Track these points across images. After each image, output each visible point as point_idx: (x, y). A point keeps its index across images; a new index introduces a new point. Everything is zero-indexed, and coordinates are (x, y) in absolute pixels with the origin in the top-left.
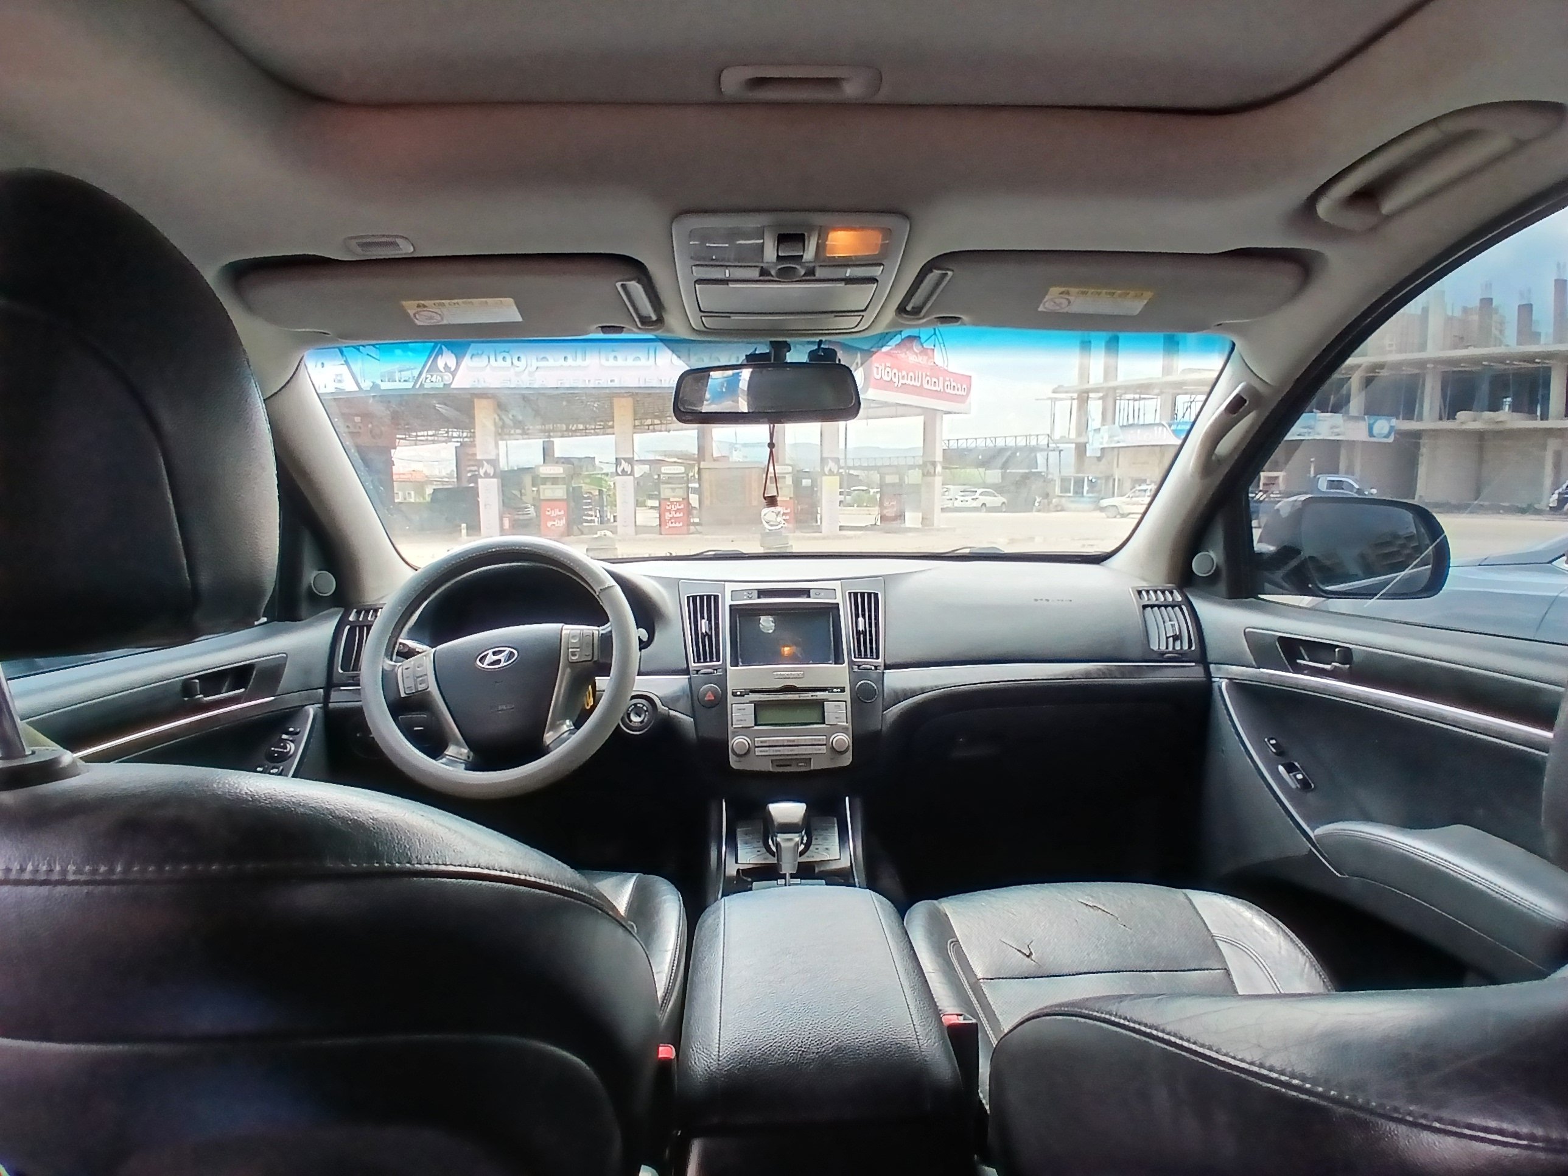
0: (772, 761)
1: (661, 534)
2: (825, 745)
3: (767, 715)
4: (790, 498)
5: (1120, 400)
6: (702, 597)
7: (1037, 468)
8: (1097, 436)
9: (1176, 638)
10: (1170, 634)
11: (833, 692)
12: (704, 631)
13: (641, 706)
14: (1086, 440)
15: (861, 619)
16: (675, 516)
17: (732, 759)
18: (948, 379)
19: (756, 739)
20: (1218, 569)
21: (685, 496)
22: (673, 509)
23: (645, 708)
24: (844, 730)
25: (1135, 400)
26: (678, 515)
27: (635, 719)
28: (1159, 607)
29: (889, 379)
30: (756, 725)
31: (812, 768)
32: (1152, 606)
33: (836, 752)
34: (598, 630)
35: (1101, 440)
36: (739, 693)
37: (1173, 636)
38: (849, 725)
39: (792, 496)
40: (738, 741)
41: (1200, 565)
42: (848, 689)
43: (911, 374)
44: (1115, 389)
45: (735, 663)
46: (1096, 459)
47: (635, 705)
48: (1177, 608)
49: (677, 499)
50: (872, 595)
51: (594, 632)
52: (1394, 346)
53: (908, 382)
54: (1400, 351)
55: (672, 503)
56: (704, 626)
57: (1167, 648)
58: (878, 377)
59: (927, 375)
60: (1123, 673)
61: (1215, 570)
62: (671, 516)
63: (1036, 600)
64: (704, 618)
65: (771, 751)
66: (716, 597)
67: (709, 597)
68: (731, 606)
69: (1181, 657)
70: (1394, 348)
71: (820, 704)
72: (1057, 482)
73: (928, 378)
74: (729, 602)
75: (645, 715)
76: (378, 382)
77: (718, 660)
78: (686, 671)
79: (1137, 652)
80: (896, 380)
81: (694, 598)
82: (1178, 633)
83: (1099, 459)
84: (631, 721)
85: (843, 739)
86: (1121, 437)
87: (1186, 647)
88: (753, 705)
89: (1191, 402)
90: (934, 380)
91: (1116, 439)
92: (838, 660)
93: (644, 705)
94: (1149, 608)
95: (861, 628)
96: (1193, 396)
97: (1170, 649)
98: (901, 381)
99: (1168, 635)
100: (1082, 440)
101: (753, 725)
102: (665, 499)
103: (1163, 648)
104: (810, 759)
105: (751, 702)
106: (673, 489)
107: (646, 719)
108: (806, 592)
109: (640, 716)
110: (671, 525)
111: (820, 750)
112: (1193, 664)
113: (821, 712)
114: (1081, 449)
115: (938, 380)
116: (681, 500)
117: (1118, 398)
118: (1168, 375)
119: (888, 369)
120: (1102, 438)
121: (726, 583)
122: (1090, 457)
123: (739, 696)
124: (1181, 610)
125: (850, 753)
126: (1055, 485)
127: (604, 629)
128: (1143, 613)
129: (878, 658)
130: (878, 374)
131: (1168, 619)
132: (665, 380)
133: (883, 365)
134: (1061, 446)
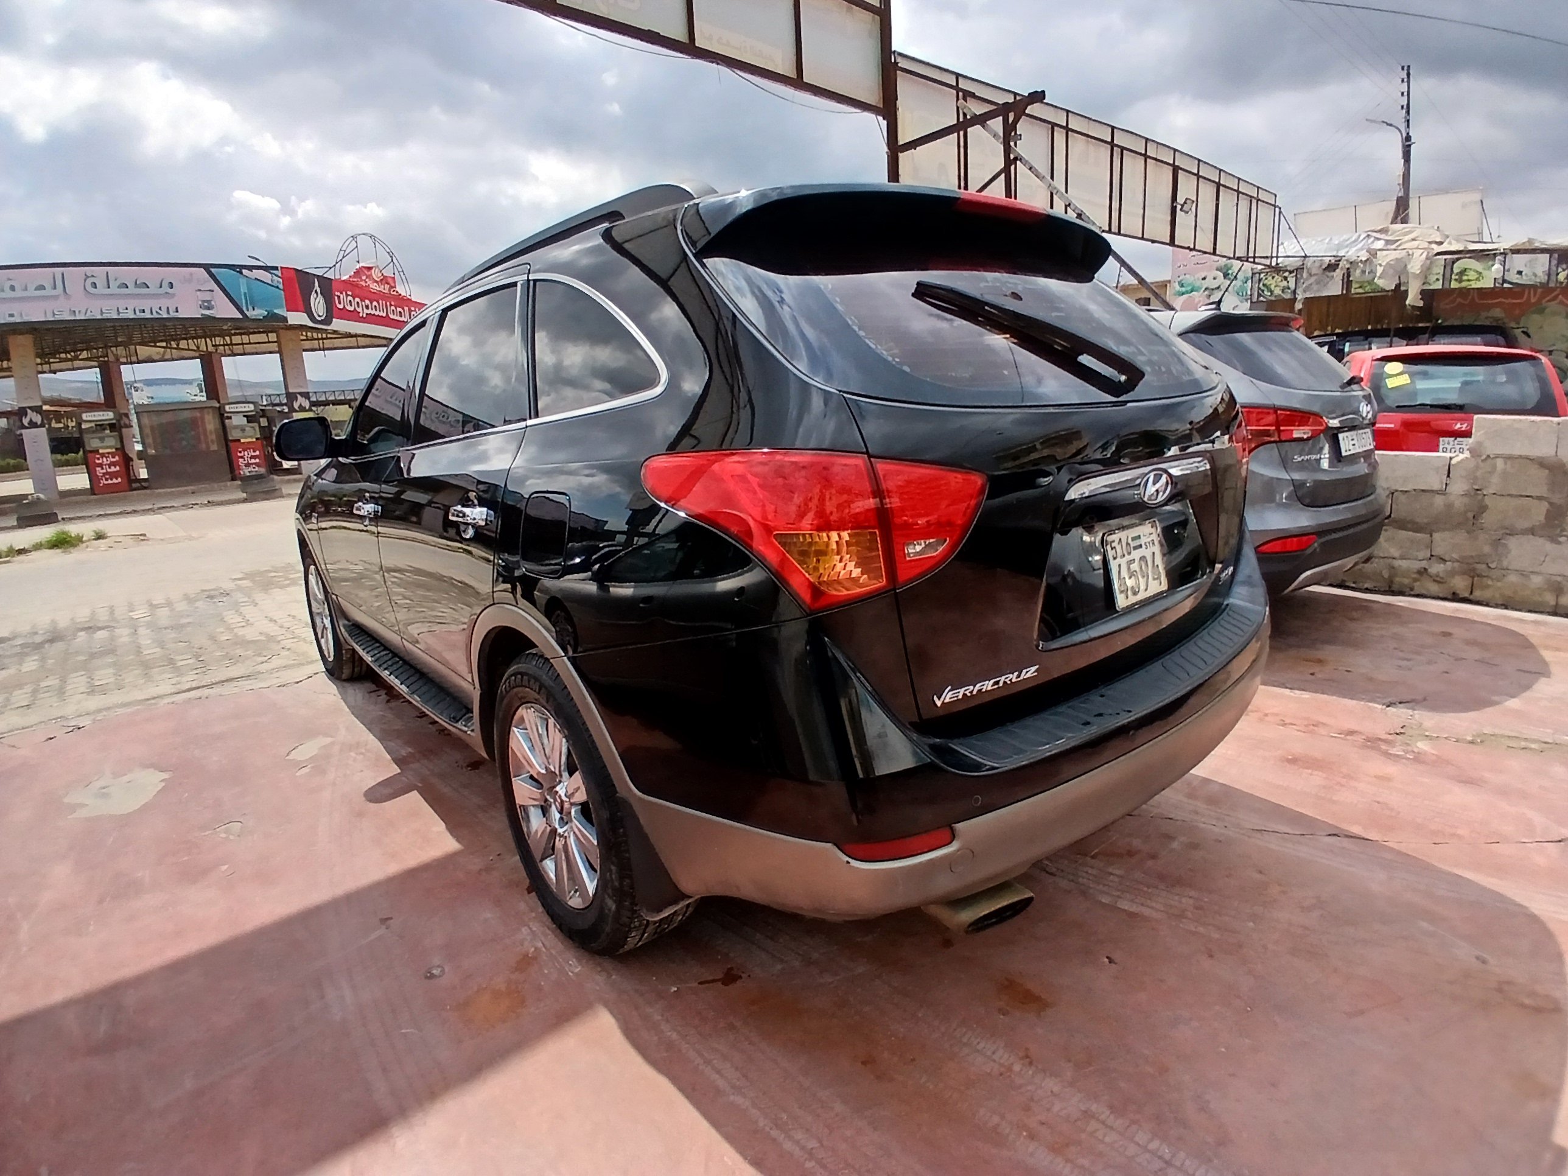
1: (95, 494)
4: (257, 439)
16: (109, 470)
18: (413, 309)
21: (119, 446)
22: (105, 462)
26: (113, 469)
39: (259, 436)
49: (109, 450)
53: (373, 312)
55: (103, 455)
59: (391, 305)
62: (104, 471)
73: (393, 308)
80: (359, 310)
90: (399, 309)
102: (91, 452)
106: (102, 439)
110: (106, 482)
115: (403, 309)
116: (114, 450)
119: (350, 298)
132: (80, 312)
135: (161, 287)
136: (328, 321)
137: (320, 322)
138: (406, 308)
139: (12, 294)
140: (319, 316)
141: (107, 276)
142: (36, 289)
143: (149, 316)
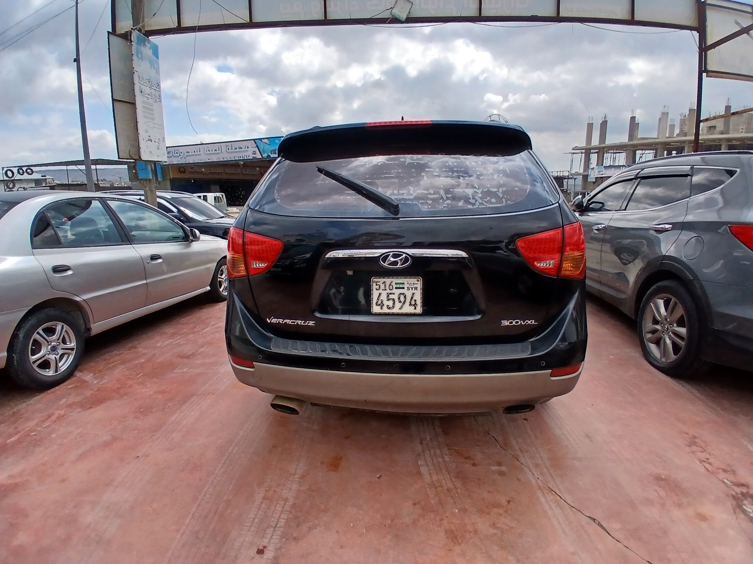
5: (606, 153)
7: (563, 188)
8: (593, 172)
14: (587, 174)
25: (614, 153)
35: (594, 173)
44: (604, 148)
46: (592, 183)
52: (744, 129)
54: (747, 132)
70: (744, 130)
72: (572, 194)
76: (270, 154)
83: (594, 183)
86: (604, 172)
89: (643, 154)
91: (601, 173)
96: (644, 151)
100: (585, 173)
114: (585, 177)
117: (605, 152)
118: (631, 141)
120: (595, 172)
122: (590, 182)
126: (571, 196)
134: (575, 177)
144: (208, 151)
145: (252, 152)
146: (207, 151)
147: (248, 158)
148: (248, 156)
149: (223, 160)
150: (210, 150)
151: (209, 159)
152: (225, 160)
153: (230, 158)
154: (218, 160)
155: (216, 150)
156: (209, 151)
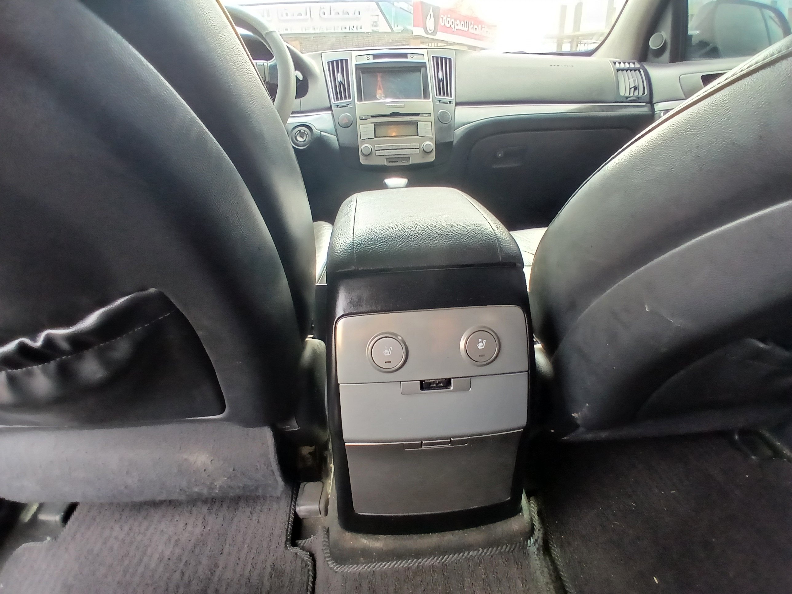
0: (386, 159)
2: (419, 149)
3: (382, 131)
6: (337, 61)
9: (635, 88)
10: (632, 85)
11: (423, 116)
12: (339, 81)
13: (304, 131)
15: (440, 72)
17: (361, 157)
19: (376, 146)
20: (665, 43)
23: (306, 132)
24: (430, 139)
27: (299, 139)
28: (627, 70)
29: (449, 26)
30: (375, 137)
31: (410, 163)
32: (623, 70)
33: (426, 153)
34: (267, 63)
36: (364, 118)
37: (634, 87)
38: (434, 137)
40: (364, 147)
41: (654, 43)
42: (432, 114)
43: (462, 23)
45: (360, 99)
47: (300, 131)
48: (637, 71)
50: (448, 60)
51: (265, 64)
56: (339, 77)
57: (630, 94)
58: (443, 24)
59: (471, 24)
60: (602, 109)
61: (664, 43)
63: (551, 66)
64: (339, 72)
65: (385, 152)
66: (346, 60)
67: (342, 61)
68: (356, 65)
69: (637, 100)
71: (416, 123)
73: (472, 26)
74: (354, 63)
75: (307, 137)
77: (350, 97)
78: (330, 109)
79: (611, 97)
80: (453, 26)
81: (332, 62)
82: (637, 85)
84: (297, 141)
85: (430, 144)
87: (641, 94)
88: (373, 125)
92: (426, 95)
93: (305, 131)
94: (621, 71)
95: (440, 76)
97: (632, 95)
98: (457, 27)
99: (631, 87)
101: (374, 137)
103: (627, 94)
104: (410, 157)
105: (372, 123)
107: (307, 139)
108: (405, 55)
109: (303, 138)
111: (416, 151)
112: (644, 104)
113: (416, 129)
119: (449, 19)
121: (352, 52)
123: (364, 119)
124: (640, 71)
125: (434, 154)
127: (271, 63)
128: (617, 74)
129: (451, 96)
130: (442, 22)
131: (632, 77)
133: (446, 16)
135: (355, 14)
136: (434, 33)
137: (431, 34)
138: (480, 26)
139: (287, 18)
140: (430, 30)
141: (330, 8)
142: (298, 15)
143: (348, 31)
144: (284, 15)
145: (372, 23)
146: (282, 16)
147: (359, 30)
148: (359, 27)
149: (314, 32)
150: (289, 14)
151: (287, 30)
152: (317, 31)
153: (327, 29)
154: (304, 32)
155: (300, 14)
156: (287, 15)
